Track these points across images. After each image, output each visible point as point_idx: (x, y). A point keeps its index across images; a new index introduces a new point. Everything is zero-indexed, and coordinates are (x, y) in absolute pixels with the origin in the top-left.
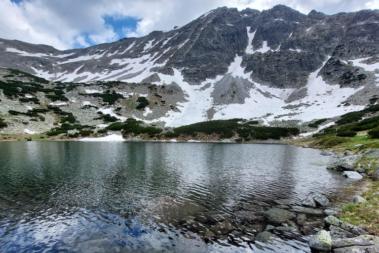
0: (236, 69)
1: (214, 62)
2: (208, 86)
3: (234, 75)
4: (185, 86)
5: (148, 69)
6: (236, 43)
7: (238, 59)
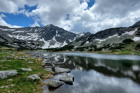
0: (54, 39)
1: (50, 37)
2: (49, 41)
3: (53, 40)
4: (45, 41)
5: (37, 37)
6: (54, 33)
7: (54, 37)
